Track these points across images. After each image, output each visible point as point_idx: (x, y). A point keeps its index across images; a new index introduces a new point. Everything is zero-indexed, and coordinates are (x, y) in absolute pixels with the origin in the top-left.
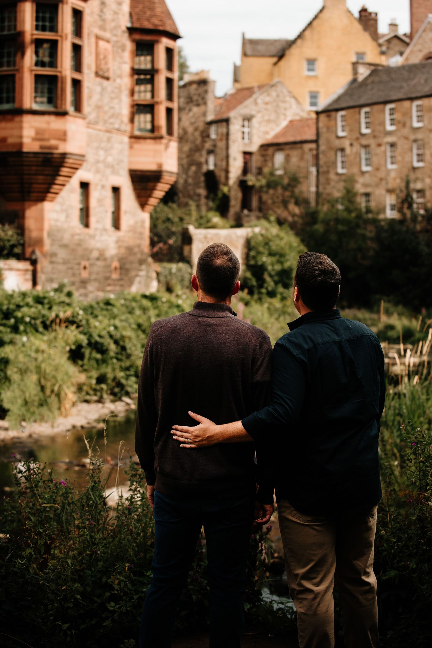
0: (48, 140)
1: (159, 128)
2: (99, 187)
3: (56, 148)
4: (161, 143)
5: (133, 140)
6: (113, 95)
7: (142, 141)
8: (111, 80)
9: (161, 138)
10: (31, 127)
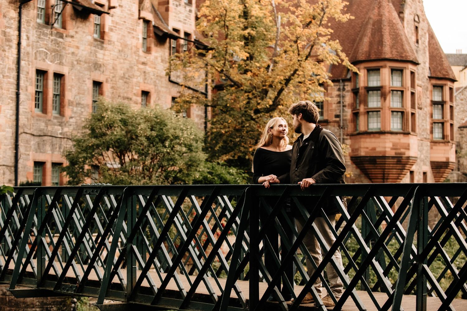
0: (400, 149)
1: (447, 136)
2: (418, 173)
3: (404, 154)
4: (448, 145)
5: (433, 144)
6: (423, 118)
7: (437, 144)
8: (422, 109)
9: (449, 142)
10: (390, 142)
